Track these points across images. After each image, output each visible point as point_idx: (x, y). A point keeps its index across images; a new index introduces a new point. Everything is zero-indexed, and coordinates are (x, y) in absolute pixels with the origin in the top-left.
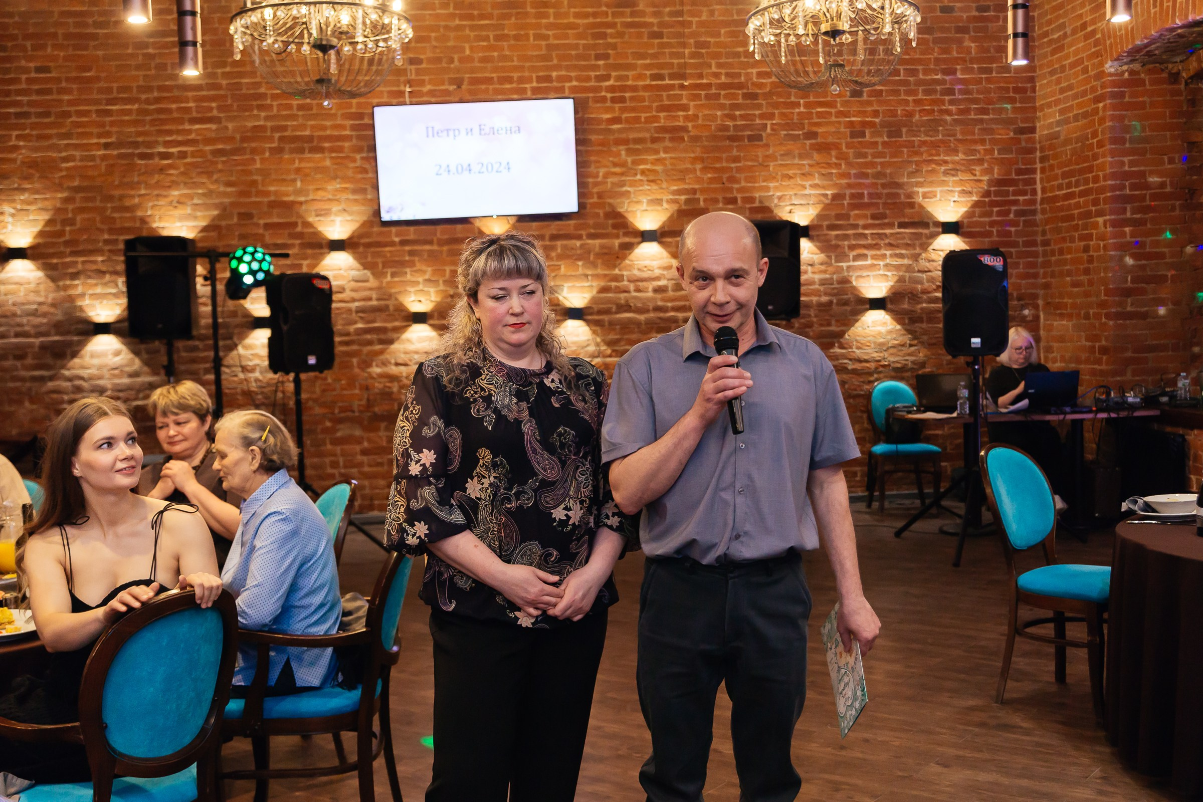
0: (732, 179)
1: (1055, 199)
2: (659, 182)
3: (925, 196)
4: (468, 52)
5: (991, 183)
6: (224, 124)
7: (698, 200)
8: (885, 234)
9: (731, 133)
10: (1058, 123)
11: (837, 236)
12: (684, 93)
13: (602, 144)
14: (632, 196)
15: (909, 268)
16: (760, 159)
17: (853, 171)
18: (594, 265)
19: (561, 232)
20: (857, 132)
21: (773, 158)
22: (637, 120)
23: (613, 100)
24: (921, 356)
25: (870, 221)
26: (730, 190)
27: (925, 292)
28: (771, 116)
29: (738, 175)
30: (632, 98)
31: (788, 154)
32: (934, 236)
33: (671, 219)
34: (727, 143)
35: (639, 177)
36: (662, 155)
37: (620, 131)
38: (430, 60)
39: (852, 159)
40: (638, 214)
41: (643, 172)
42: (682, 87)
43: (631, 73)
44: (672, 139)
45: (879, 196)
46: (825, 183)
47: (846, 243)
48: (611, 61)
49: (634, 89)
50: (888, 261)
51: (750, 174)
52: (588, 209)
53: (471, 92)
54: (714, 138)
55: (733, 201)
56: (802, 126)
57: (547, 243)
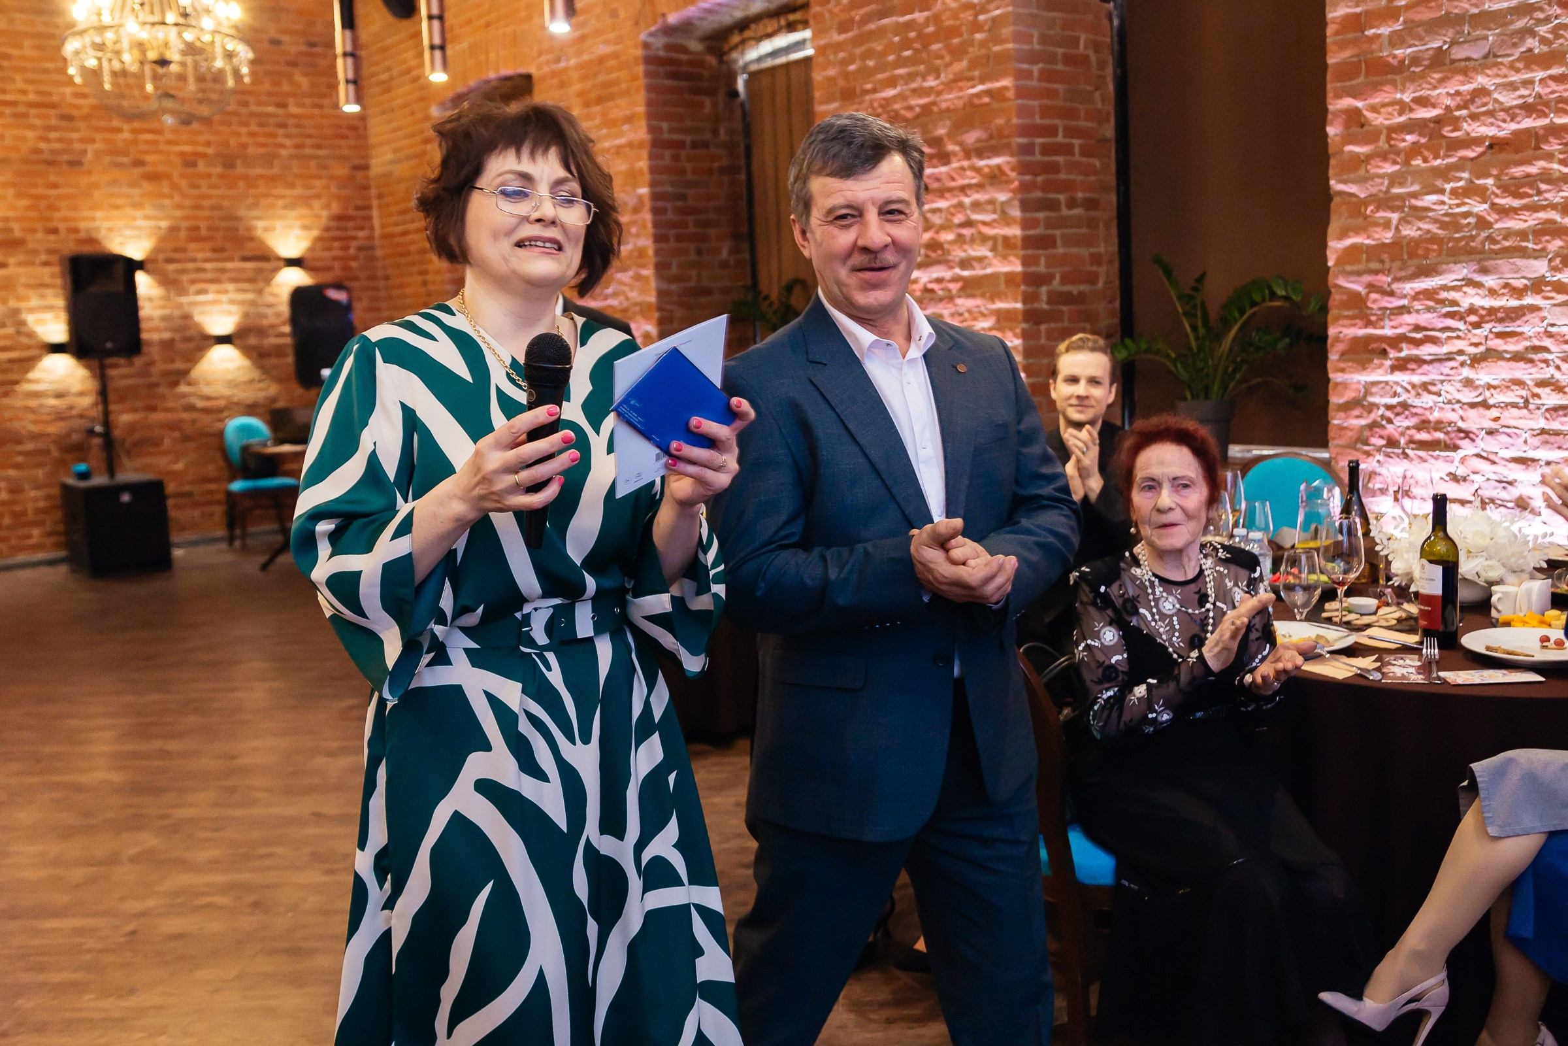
0: (52, 208)
1: (393, 235)
3: (266, 229)
5: (330, 218)
7: (12, 230)
8: (226, 268)
9: (47, 157)
10: (393, 162)
11: (175, 271)
15: (253, 303)
16: (83, 187)
17: (188, 202)
20: (190, 162)
21: (97, 186)
24: (272, 389)
25: (210, 255)
26: (49, 219)
27: (272, 326)
28: (92, 141)
29: (58, 203)
31: (114, 182)
32: (276, 270)
34: (43, 167)
39: (186, 190)
45: (217, 229)
46: (159, 214)
47: (185, 277)
50: (231, 296)
51: (72, 203)
54: (27, 162)
55: (55, 231)
56: (127, 154)
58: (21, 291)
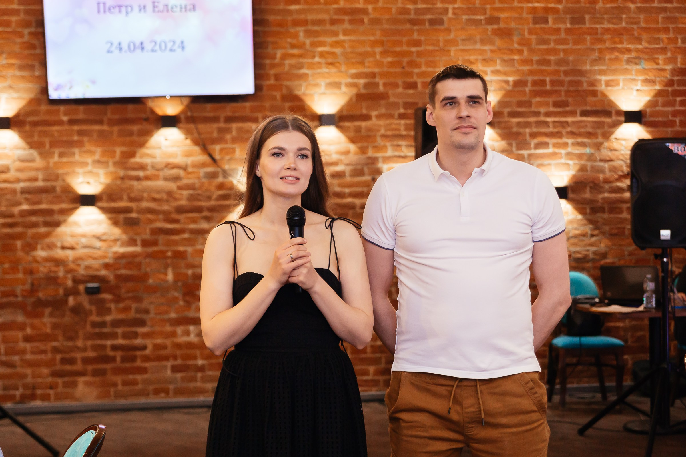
0: (413, 64)
2: (338, 65)
3: (608, 84)
5: (674, 72)
7: (377, 84)
8: (567, 123)
9: (412, 16)
11: (518, 124)
13: (280, 25)
14: (310, 78)
15: (591, 158)
16: (441, 44)
17: (535, 58)
19: (237, 114)
20: (540, 18)
21: (454, 42)
24: (603, 245)
25: (552, 109)
26: (411, 74)
27: (606, 181)
29: (418, 60)
31: (469, 39)
32: (616, 124)
33: (349, 104)
34: (408, 26)
35: (317, 59)
36: (341, 37)
37: (298, 11)
39: (534, 46)
40: (316, 97)
41: (322, 55)
44: (351, 22)
45: (561, 83)
46: (507, 69)
47: (527, 130)
50: (570, 149)
51: (431, 59)
52: (265, 92)
54: (395, 21)
55: (413, 86)
56: (484, 11)
57: (222, 125)
58: (380, 141)
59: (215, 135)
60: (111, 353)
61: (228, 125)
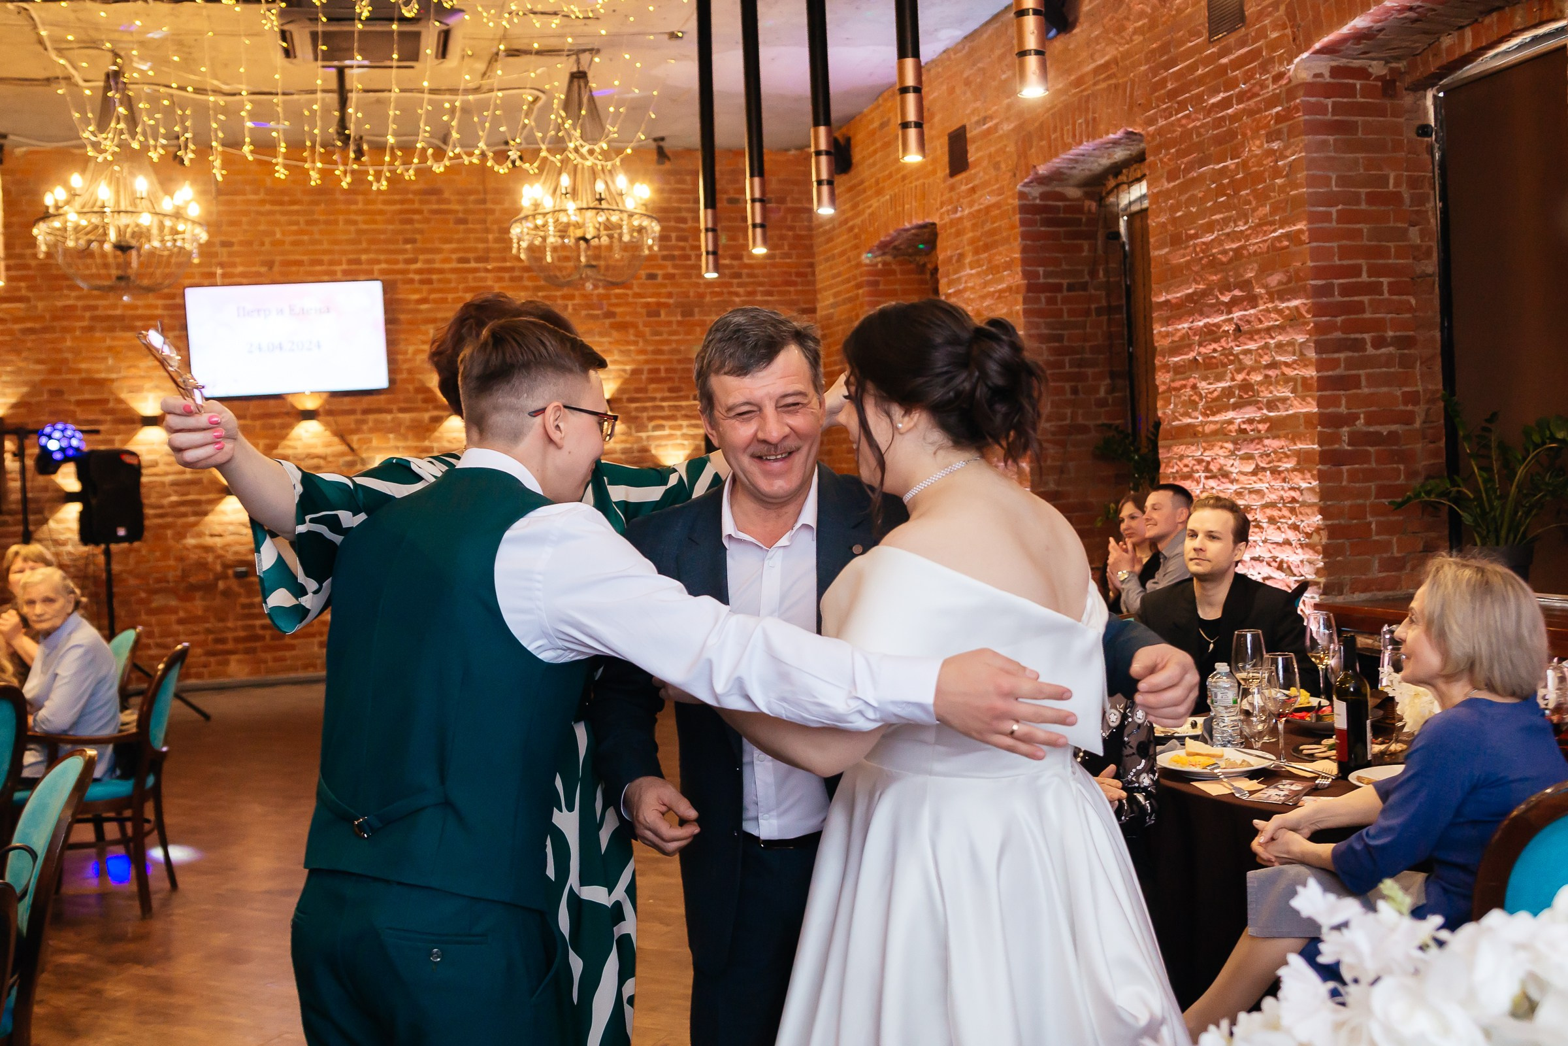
4: (278, 236)
6: (33, 303)
8: (681, 406)
10: (833, 306)
11: (637, 409)
12: (489, 275)
13: (411, 322)
17: (650, 348)
18: (405, 438)
19: (373, 407)
20: (653, 312)
22: (444, 300)
23: (422, 282)
25: (667, 394)
28: (572, 297)
30: (440, 281)
37: (429, 310)
38: (241, 243)
39: (649, 337)
42: (487, 270)
43: (438, 257)
45: (674, 370)
46: (624, 359)
47: (645, 414)
48: (419, 245)
49: (441, 271)
50: (685, 431)
52: (399, 386)
53: (283, 274)
57: (359, 416)
59: (353, 426)
60: (261, 632)
61: (364, 417)
